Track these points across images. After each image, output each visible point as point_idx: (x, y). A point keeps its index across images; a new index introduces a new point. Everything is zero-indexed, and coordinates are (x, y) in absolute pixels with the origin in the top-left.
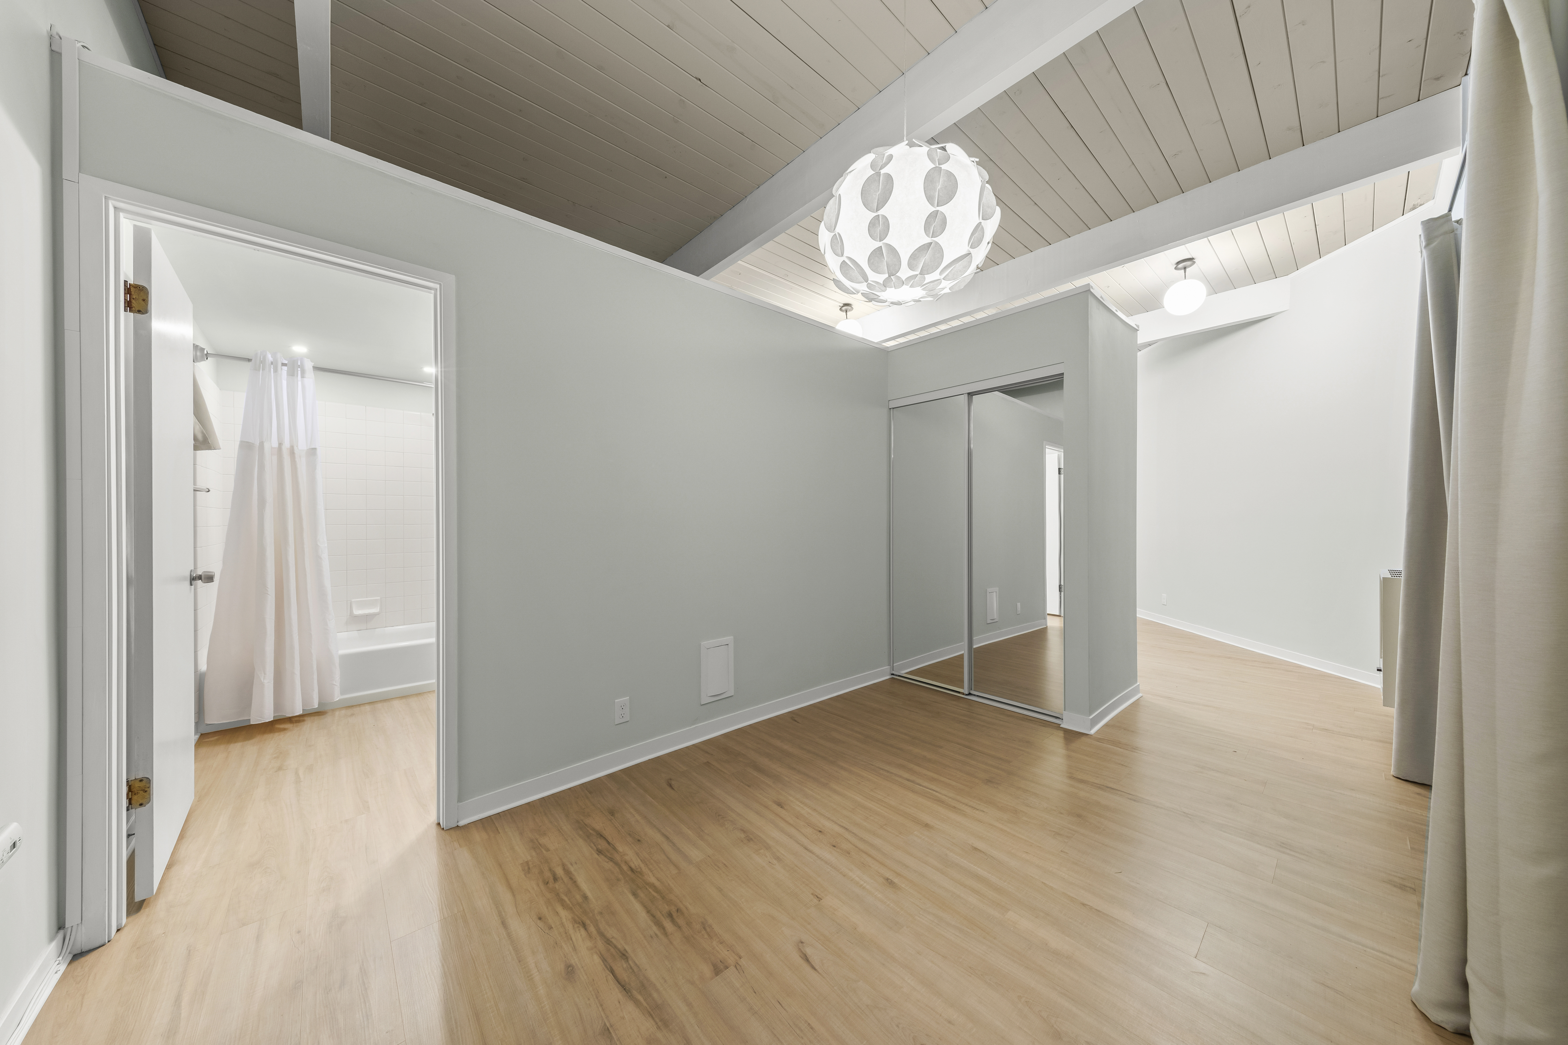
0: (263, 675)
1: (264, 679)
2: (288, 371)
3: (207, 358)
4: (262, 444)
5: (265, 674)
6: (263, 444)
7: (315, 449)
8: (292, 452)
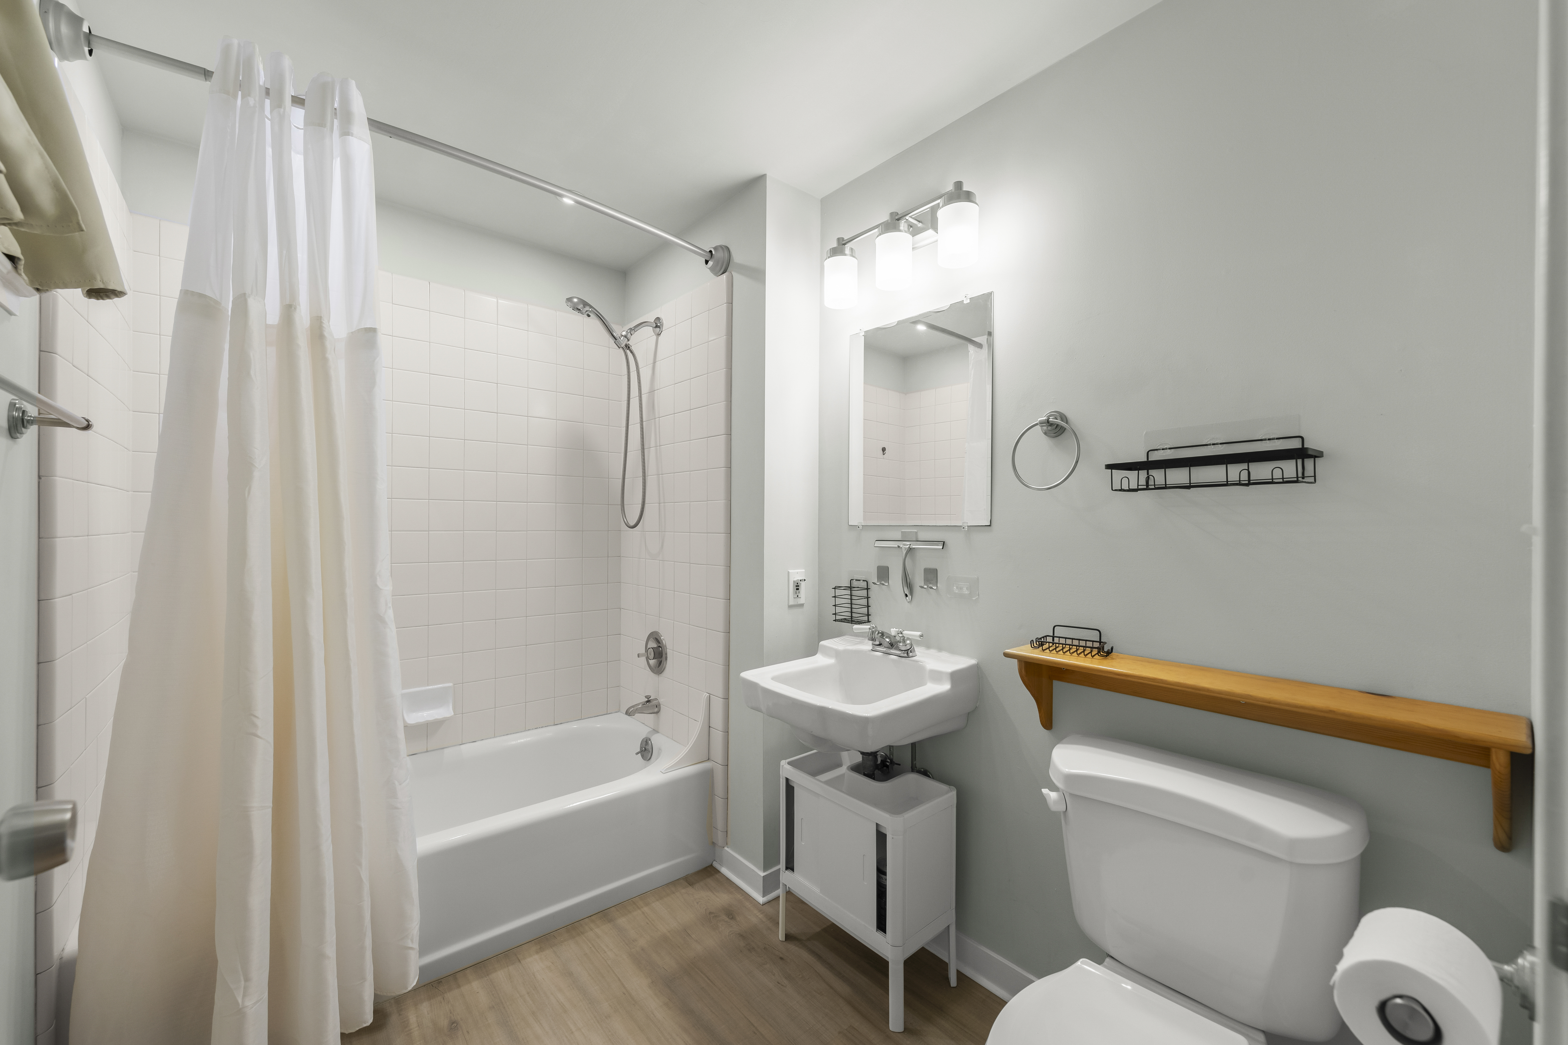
0: (243, 982)
1: (244, 996)
2: (308, 122)
3: (91, 52)
4: (241, 302)
5: (247, 979)
6: (246, 301)
7: (373, 330)
8: (318, 333)
